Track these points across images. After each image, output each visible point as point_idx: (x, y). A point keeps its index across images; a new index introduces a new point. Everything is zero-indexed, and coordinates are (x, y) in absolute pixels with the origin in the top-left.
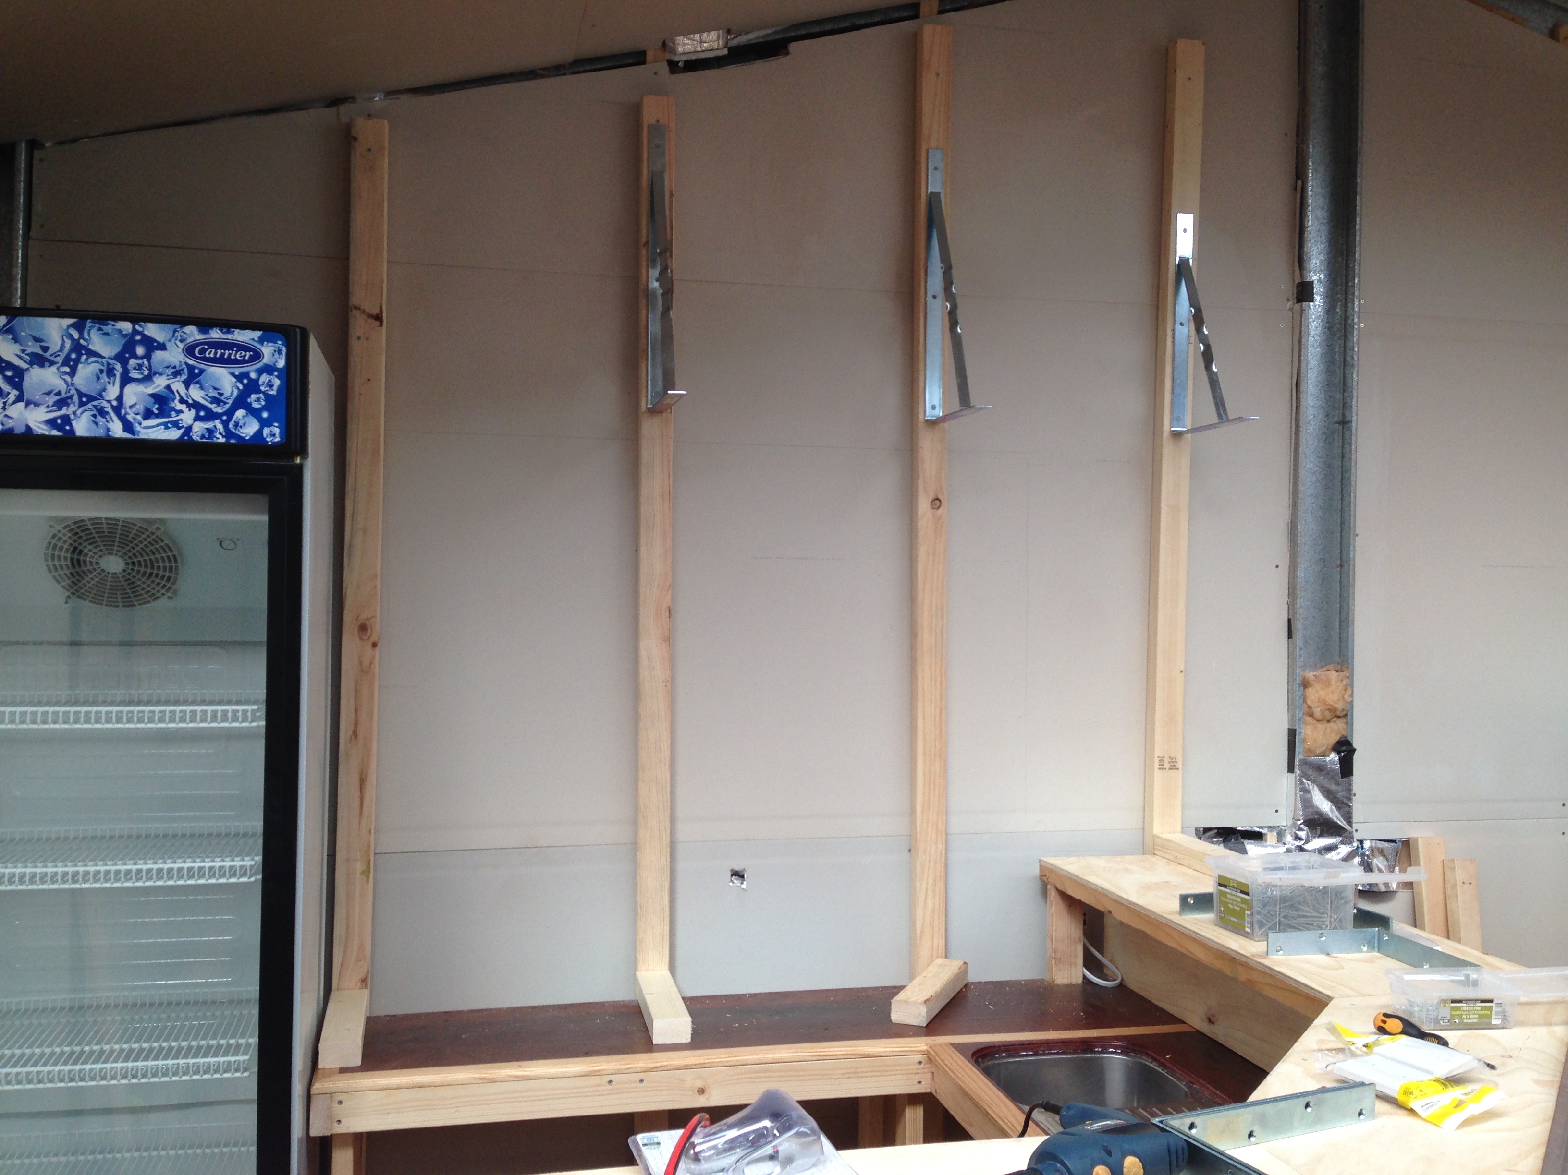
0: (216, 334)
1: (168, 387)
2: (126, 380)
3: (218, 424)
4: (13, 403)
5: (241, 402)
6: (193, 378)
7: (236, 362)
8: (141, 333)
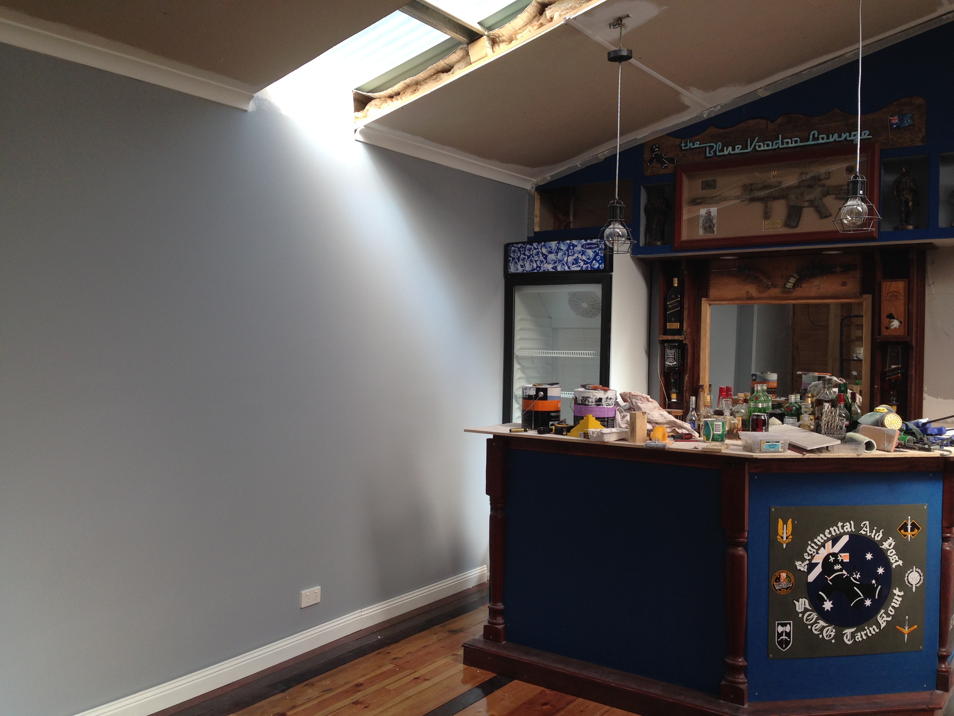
0: (589, 241)
1: (578, 256)
2: (568, 256)
3: (589, 265)
4: (545, 263)
5: (594, 259)
6: (583, 253)
7: (593, 248)
8: (571, 243)
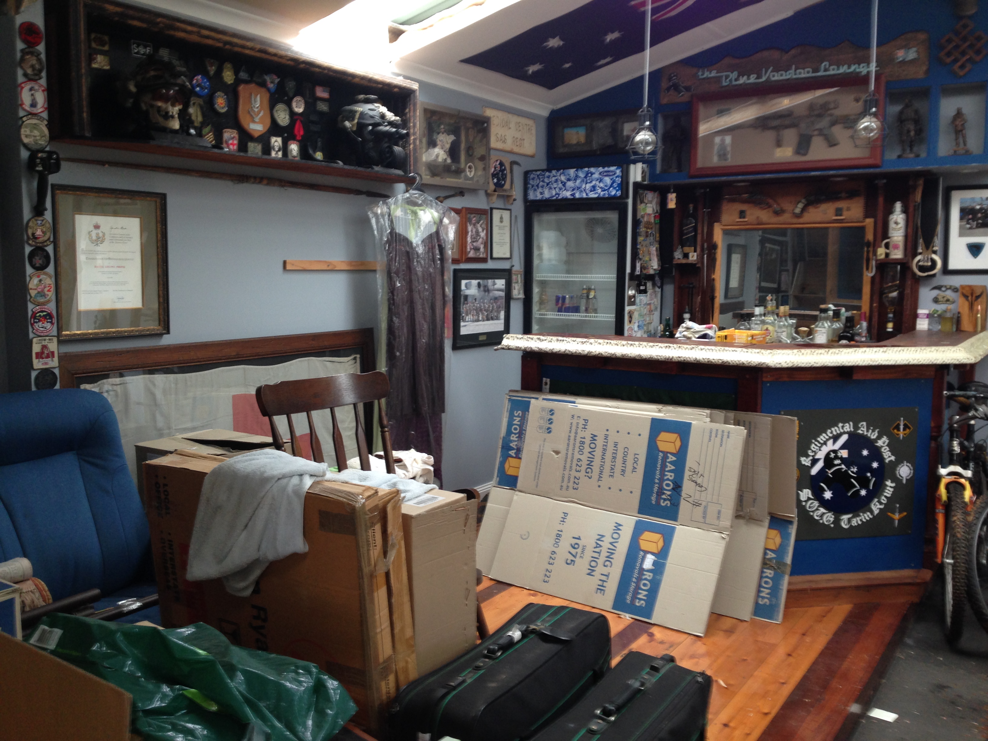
0: (606, 169)
1: (596, 184)
2: (587, 183)
3: (606, 192)
4: (564, 190)
5: (612, 186)
7: (611, 175)
8: (590, 171)
